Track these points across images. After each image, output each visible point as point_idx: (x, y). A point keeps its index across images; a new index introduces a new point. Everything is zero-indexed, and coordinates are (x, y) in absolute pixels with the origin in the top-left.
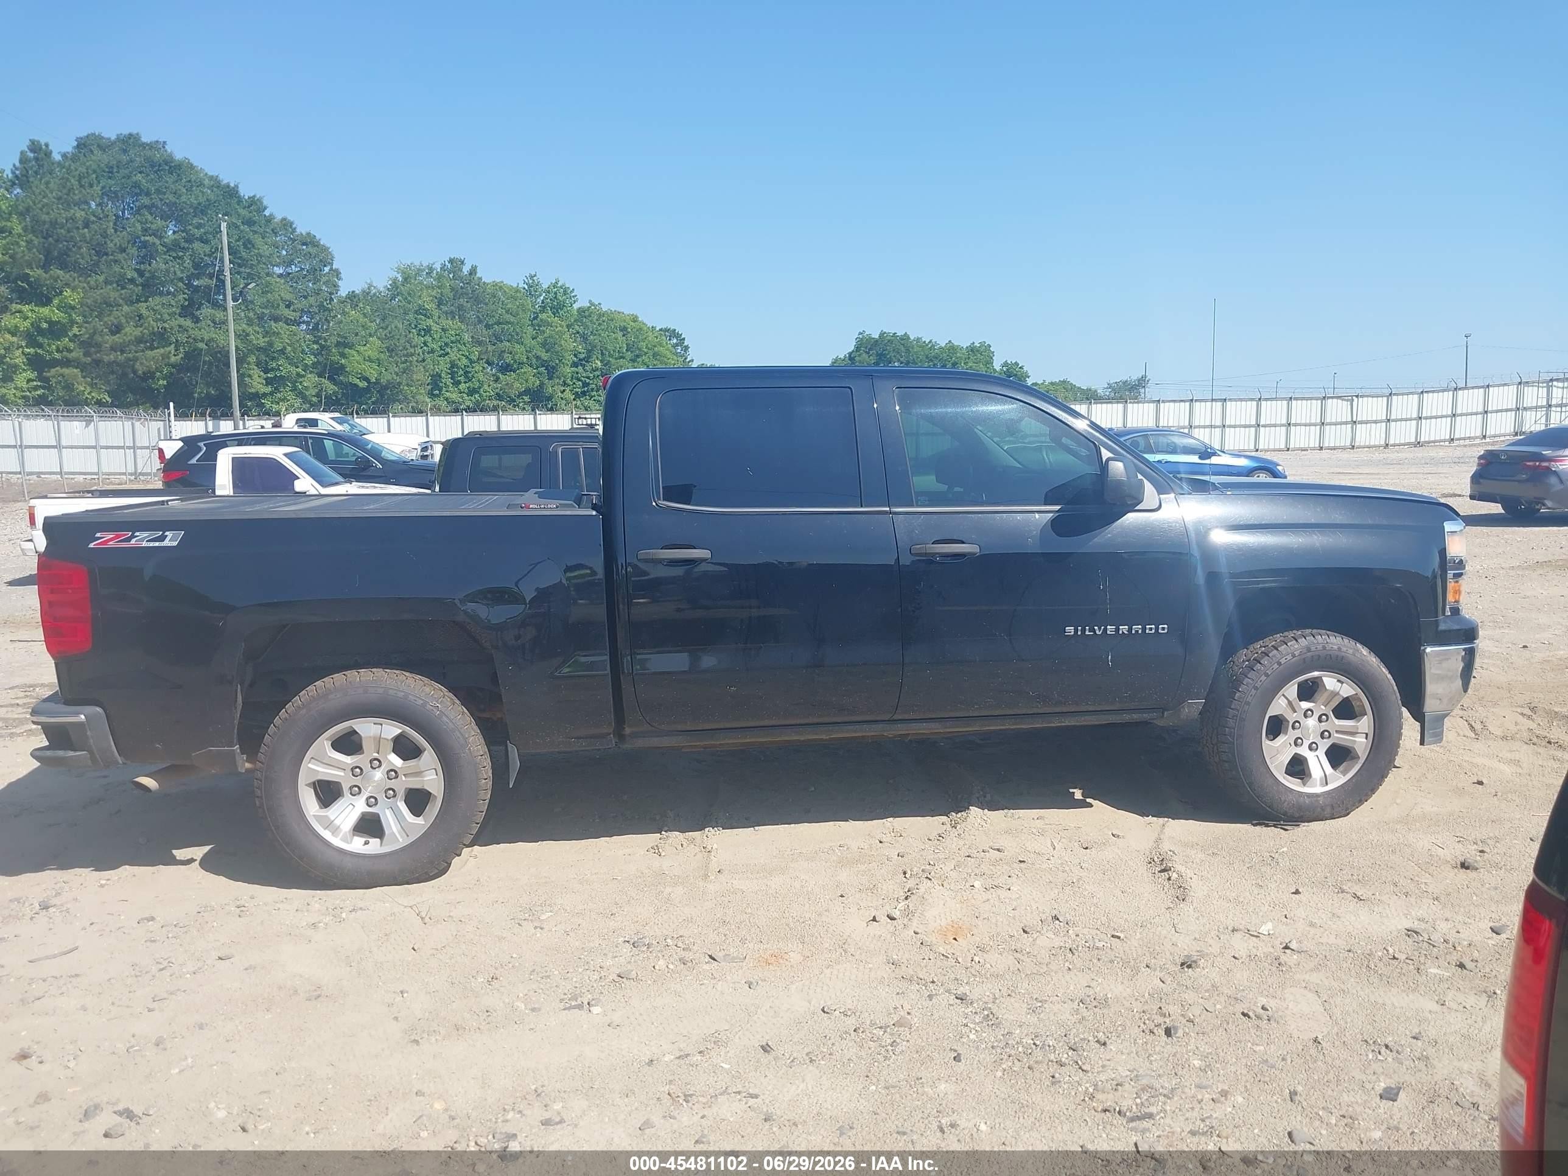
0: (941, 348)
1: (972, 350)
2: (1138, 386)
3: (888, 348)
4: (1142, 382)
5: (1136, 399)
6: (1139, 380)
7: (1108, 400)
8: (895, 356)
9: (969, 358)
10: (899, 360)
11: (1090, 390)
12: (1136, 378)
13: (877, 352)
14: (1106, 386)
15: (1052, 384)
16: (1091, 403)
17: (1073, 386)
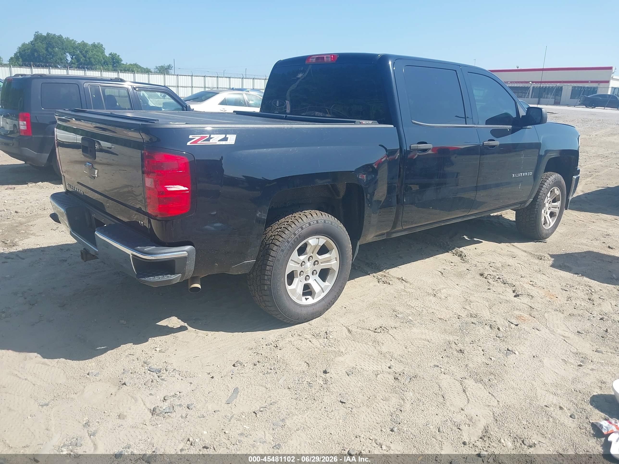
0: (78, 43)
1: (94, 46)
2: (168, 68)
3: (52, 41)
4: (169, 67)
5: (168, 74)
6: (168, 66)
7: (156, 73)
8: (56, 45)
9: (93, 50)
10: (58, 47)
11: (148, 69)
12: (167, 65)
13: (46, 42)
14: (155, 68)
15: (131, 65)
16: (149, 74)
17: (140, 67)
